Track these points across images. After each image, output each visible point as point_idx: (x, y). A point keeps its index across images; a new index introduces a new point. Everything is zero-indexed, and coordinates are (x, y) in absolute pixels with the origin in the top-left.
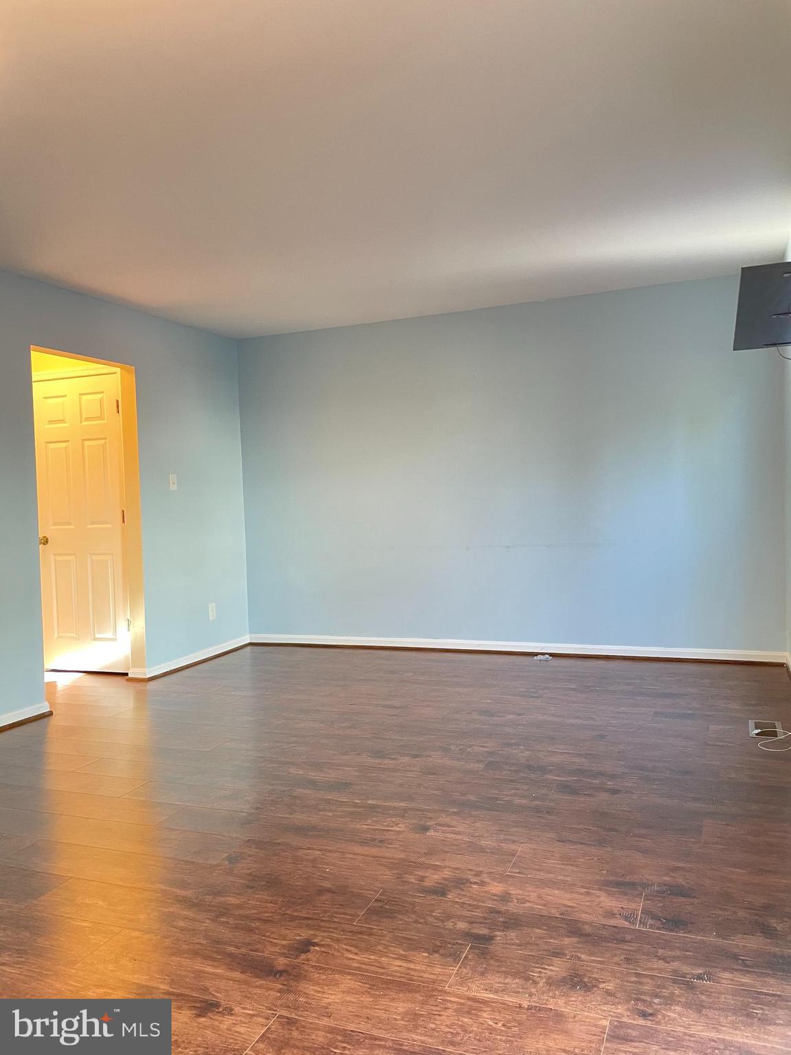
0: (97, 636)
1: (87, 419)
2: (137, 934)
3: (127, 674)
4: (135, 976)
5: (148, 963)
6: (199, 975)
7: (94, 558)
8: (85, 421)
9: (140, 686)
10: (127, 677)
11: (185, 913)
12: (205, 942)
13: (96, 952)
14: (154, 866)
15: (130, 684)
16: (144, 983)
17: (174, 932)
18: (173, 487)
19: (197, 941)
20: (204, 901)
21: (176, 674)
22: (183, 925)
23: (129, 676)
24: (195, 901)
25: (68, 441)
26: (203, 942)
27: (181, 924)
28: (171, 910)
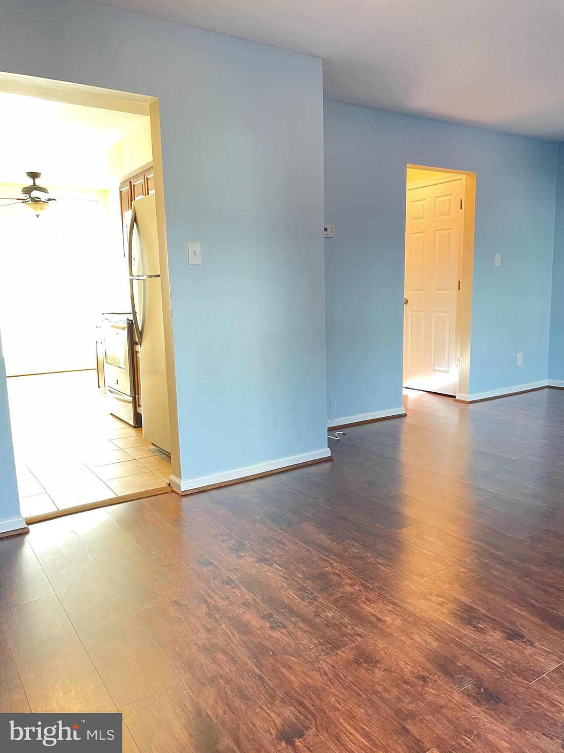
0: (436, 368)
1: (440, 215)
2: (464, 570)
3: (455, 397)
4: (463, 597)
5: (472, 591)
6: (508, 610)
7: (438, 314)
8: (438, 217)
9: (464, 406)
10: (455, 399)
11: (498, 567)
12: (513, 590)
13: (437, 574)
14: (476, 529)
15: (456, 403)
16: (469, 604)
17: (490, 577)
18: (498, 264)
19: (508, 588)
20: (513, 563)
21: (489, 401)
22: (496, 574)
23: (456, 398)
24: (505, 560)
25: (425, 232)
26: (511, 589)
27: (495, 573)
28: (488, 561)
